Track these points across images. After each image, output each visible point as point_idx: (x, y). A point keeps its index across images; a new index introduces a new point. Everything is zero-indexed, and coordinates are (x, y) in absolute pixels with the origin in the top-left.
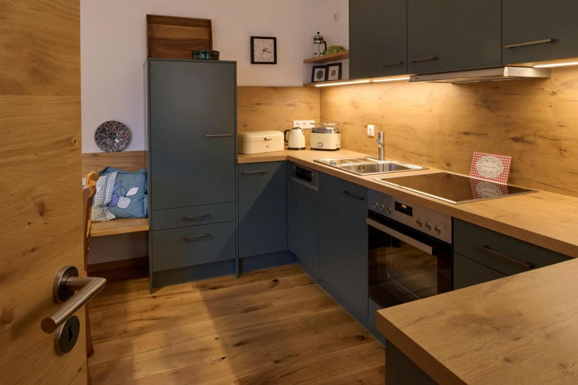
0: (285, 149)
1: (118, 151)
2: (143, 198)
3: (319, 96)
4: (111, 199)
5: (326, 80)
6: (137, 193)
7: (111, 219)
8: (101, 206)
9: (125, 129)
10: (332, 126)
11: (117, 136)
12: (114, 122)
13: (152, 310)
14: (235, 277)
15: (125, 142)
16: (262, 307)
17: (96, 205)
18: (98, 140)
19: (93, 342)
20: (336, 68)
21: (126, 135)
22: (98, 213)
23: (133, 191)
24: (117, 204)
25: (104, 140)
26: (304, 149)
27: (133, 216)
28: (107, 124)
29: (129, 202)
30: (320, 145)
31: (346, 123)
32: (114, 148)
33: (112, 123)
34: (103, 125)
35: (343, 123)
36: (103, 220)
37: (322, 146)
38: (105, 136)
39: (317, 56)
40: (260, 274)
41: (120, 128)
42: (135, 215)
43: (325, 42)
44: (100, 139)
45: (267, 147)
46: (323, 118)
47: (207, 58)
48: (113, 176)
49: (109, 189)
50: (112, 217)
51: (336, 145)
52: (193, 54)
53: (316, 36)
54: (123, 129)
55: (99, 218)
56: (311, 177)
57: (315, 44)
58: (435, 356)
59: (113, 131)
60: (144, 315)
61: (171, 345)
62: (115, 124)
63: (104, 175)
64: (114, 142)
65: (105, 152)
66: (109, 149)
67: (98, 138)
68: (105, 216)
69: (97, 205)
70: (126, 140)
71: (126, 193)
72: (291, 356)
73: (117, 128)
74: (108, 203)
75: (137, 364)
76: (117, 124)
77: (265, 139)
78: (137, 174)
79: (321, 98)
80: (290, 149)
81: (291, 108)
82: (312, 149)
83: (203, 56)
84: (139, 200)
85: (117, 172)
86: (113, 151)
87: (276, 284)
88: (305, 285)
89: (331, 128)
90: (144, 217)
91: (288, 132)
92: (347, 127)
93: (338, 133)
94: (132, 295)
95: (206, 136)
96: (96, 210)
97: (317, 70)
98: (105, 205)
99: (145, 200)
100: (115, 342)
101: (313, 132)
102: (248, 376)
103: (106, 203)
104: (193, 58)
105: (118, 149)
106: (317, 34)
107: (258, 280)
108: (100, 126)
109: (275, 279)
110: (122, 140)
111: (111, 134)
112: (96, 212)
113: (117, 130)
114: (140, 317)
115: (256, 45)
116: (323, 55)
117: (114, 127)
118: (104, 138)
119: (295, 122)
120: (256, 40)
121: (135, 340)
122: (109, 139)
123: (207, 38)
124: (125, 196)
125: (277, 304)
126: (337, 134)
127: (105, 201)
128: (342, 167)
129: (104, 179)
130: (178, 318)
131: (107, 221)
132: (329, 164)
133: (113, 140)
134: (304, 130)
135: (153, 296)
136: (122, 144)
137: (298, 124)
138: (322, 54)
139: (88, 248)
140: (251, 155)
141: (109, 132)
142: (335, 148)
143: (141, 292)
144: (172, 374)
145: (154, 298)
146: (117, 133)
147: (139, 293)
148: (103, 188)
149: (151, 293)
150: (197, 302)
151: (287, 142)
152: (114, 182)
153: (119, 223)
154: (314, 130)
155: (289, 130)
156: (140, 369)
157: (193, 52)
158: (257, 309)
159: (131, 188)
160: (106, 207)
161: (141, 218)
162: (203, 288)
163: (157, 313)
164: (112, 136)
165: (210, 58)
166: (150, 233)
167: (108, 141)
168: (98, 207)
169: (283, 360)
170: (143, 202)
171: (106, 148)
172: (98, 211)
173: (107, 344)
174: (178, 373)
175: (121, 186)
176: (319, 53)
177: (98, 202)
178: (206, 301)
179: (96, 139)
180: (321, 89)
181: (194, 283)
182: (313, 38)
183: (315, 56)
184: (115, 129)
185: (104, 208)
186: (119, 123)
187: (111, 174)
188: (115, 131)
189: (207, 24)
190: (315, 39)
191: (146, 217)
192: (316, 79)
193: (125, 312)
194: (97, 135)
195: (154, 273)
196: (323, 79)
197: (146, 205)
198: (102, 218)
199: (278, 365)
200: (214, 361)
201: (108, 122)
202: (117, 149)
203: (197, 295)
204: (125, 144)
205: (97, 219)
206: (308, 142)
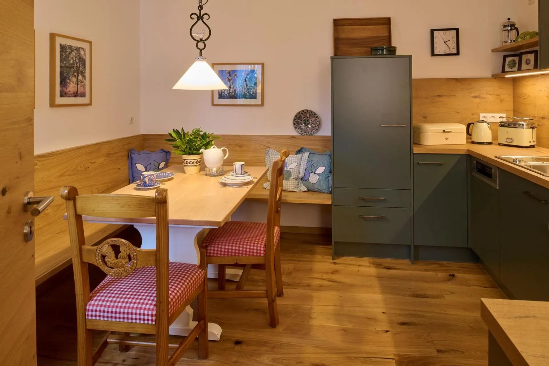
0: (467, 142)
1: (311, 135)
2: (329, 177)
3: (512, 87)
4: (304, 174)
5: (520, 69)
6: (324, 172)
7: (304, 191)
8: (297, 179)
9: (316, 117)
10: (525, 121)
11: (310, 123)
12: (307, 111)
13: (332, 273)
14: (410, 263)
15: (316, 128)
16: (433, 297)
17: (292, 178)
18: (296, 125)
19: (284, 287)
20: (532, 57)
21: (317, 122)
22: (294, 184)
23: (321, 170)
24: (308, 179)
25: (300, 126)
26: (490, 143)
27: (321, 191)
28: (302, 112)
29: (318, 178)
30: (509, 140)
31: (543, 118)
32: (307, 132)
33: (306, 111)
34: (299, 113)
35: (540, 118)
36: (297, 190)
37: (511, 142)
38: (301, 122)
39: (508, 43)
40: (437, 265)
41: (312, 116)
42: (322, 190)
43: (517, 29)
44: (297, 124)
45: (447, 139)
46: (516, 111)
47: (385, 53)
48: (306, 156)
49: (303, 166)
50: (304, 189)
51: (530, 142)
52: (371, 50)
53: (506, 23)
54: (315, 117)
55: (295, 189)
56: (491, 173)
57: (504, 31)
58: (520, 350)
59: (307, 118)
60: (325, 276)
61: (343, 306)
62: (308, 112)
63: (300, 154)
64: (308, 127)
65: (300, 135)
66: (304, 133)
67: (295, 123)
68: (299, 188)
69: (294, 178)
70: (316, 126)
71: (315, 171)
72: (455, 351)
73: (310, 115)
74: (302, 177)
75: (314, 313)
76: (310, 113)
77: (444, 131)
78: (324, 155)
79: (514, 89)
80: (473, 143)
81: (477, 100)
82: (499, 144)
83: (381, 52)
84: (326, 178)
85: (309, 152)
86: (307, 134)
87: (453, 278)
88: (485, 287)
89: (523, 123)
90: (329, 193)
91: (471, 125)
92: (545, 122)
93: (533, 128)
94: (319, 257)
95: (382, 125)
96: (293, 181)
97: (508, 59)
98: (299, 179)
99: (330, 178)
100: (299, 291)
101: (502, 126)
102: (408, 355)
103: (300, 177)
104: (372, 55)
105: (311, 133)
106: (508, 21)
107: (433, 271)
108: (297, 114)
109: (452, 274)
110: (313, 125)
111: (305, 120)
112: (293, 183)
113: (310, 118)
114: (322, 277)
115: (437, 38)
116: (514, 43)
117: (308, 115)
118: (300, 124)
119: (482, 115)
120: (436, 33)
121: (316, 294)
122: (303, 124)
123: (387, 34)
124: (315, 173)
125: (449, 298)
126: (531, 129)
127: (300, 176)
128: (527, 166)
129: (299, 157)
130: (352, 286)
131: (300, 192)
132: (512, 161)
133: (307, 126)
134: (491, 125)
135: (334, 263)
136: (314, 129)
137: (485, 117)
138: (513, 41)
139: (279, 209)
140: (428, 146)
141: (304, 118)
142: (528, 145)
143: (326, 257)
144: (340, 330)
145: (335, 264)
146: (310, 120)
147: (323, 257)
148: (298, 165)
149: (333, 259)
150: (371, 276)
151: (471, 135)
152: (306, 161)
153: (309, 195)
154: (502, 124)
155: (473, 123)
156: (315, 318)
157: (371, 48)
158: (428, 298)
159: (320, 167)
160: (300, 180)
161: (327, 193)
162: (379, 265)
163: (335, 277)
164: (306, 123)
165: (387, 53)
166: (333, 207)
167: (303, 126)
168: (294, 179)
169: (446, 351)
170: (329, 179)
171: (301, 131)
172: (294, 182)
173: (293, 290)
174: (345, 331)
175: (312, 164)
176: (510, 41)
177: (294, 175)
178: (379, 277)
179: (294, 124)
180: (514, 80)
181: (371, 260)
182: (502, 26)
183: (504, 44)
184: (309, 117)
185: (299, 181)
186: (312, 112)
187: (305, 154)
188: (309, 119)
189: (387, 22)
190: (505, 26)
191: (331, 193)
192: (507, 69)
193: (311, 269)
194: (295, 121)
195: (335, 242)
196: (516, 68)
197: (331, 183)
198: (297, 189)
199: (441, 355)
200: (378, 331)
201: (303, 111)
202: (309, 133)
203: (373, 270)
204: (316, 129)
205: (293, 189)
206: (495, 137)
